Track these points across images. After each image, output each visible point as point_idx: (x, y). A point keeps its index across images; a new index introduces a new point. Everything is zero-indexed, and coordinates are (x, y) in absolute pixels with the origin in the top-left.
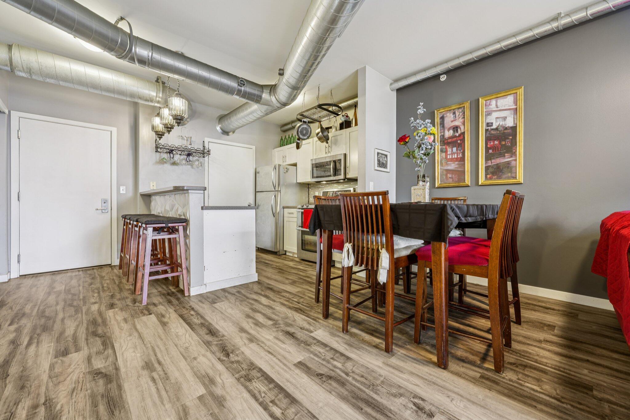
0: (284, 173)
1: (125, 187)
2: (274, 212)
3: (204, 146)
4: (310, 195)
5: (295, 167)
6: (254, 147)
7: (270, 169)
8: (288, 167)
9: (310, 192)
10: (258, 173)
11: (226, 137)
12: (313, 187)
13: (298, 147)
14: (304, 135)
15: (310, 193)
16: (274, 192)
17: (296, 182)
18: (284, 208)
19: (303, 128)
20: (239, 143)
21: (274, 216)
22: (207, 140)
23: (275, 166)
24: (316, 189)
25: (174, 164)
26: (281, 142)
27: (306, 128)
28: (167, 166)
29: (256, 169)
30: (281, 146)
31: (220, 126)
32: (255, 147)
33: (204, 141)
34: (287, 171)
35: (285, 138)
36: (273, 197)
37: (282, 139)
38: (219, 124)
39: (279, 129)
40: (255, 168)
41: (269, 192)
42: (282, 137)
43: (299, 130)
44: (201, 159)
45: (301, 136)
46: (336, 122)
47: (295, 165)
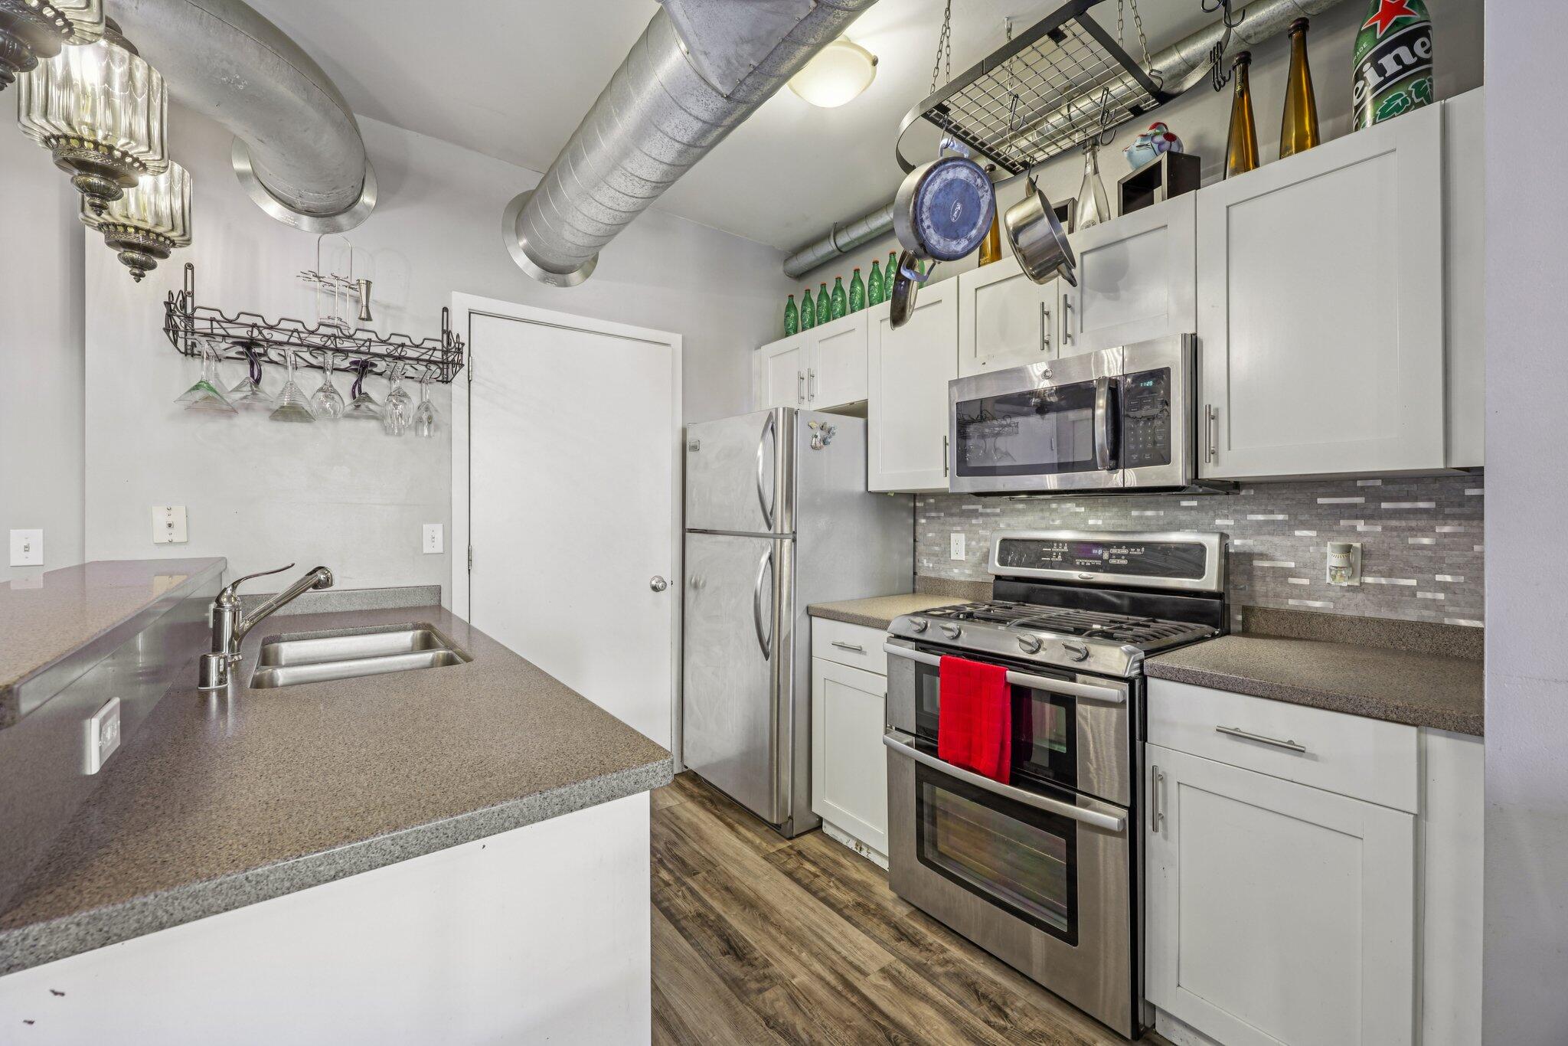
0: (814, 448)
1: (38, 534)
2: (766, 635)
3: (447, 332)
4: (921, 547)
5: (860, 421)
6: (676, 339)
7: (747, 431)
8: (832, 420)
9: (919, 530)
10: (695, 448)
11: (551, 290)
12: (937, 509)
13: (898, 316)
14: (951, 231)
15: (919, 537)
16: (764, 541)
17: (862, 489)
18: (811, 613)
19: (950, 185)
20: (610, 317)
21: (767, 656)
22: (460, 303)
23: (770, 415)
24: (956, 519)
25: (291, 412)
26: (787, 316)
27: (966, 186)
28: (254, 426)
29: (684, 431)
30: (787, 334)
31: (523, 242)
32: (679, 337)
33: (445, 309)
34: (824, 441)
35: (807, 299)
36: (764, 559)
37: (791, 306)
38: (518, 233)
39: (780, 269)
40: (679, 426)
41: (742, 539)
42: (791, 296)
43: (928, 199)
44: (434, 393)
45: (934, 239)
46: (1093, 179)
47: (859, 411)
